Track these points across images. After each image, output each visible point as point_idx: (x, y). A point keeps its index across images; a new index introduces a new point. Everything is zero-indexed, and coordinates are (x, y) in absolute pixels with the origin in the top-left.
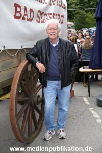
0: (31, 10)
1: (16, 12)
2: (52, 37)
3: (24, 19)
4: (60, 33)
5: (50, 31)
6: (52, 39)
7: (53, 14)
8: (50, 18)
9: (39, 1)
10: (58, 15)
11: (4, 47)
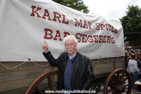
0: (66, 33)
7: (100, 36)
8: (96, 39)
9: (81, 26)
10: (108, 37)
11: (29, 59)
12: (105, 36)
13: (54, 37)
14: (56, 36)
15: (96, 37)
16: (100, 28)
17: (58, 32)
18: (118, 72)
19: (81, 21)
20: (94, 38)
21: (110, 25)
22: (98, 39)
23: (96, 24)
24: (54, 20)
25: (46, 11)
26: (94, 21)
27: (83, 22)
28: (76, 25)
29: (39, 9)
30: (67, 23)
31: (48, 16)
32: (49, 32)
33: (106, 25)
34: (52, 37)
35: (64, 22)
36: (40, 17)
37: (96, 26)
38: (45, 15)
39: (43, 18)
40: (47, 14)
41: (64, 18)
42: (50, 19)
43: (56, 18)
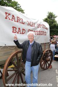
0: (23, 30)
1: (13, 30)
2: (30, 40)
3: (18, 33)
4: (34, 38)
5: (29, 37)
6: (30, 41)
7: (39, 31)
8: (37, 33)
9: (31, 26)
10: (43, 32)
11: (5, 45)
12: (41, 31)
13: (17, 32)
14: (18, 31)
15: (38, 32)
16: (39, 27)
17: (19, 29)
18: (47, 51)
19: (30, 22)
20: (36, 32)
21: (44, 25)
22: (38, 33)
23: (37, 24)
24: (17, 21)
25: (13, 16)
26: (36, 23)
27: (31, 23)
28: (28, 25)
29: (9, 14)
30: (24, 24)
31: (14, 19)
32: (15, 29)
33: (42, 25)
34: (16, 32)
35: (22, 23)
36: (10, 20)
37: (37, 25)
38: (12, 18)
39: (12, 20)
40: (13, 18)
41: (22, 21)
42: (15, 21)
43: (18, 21)
